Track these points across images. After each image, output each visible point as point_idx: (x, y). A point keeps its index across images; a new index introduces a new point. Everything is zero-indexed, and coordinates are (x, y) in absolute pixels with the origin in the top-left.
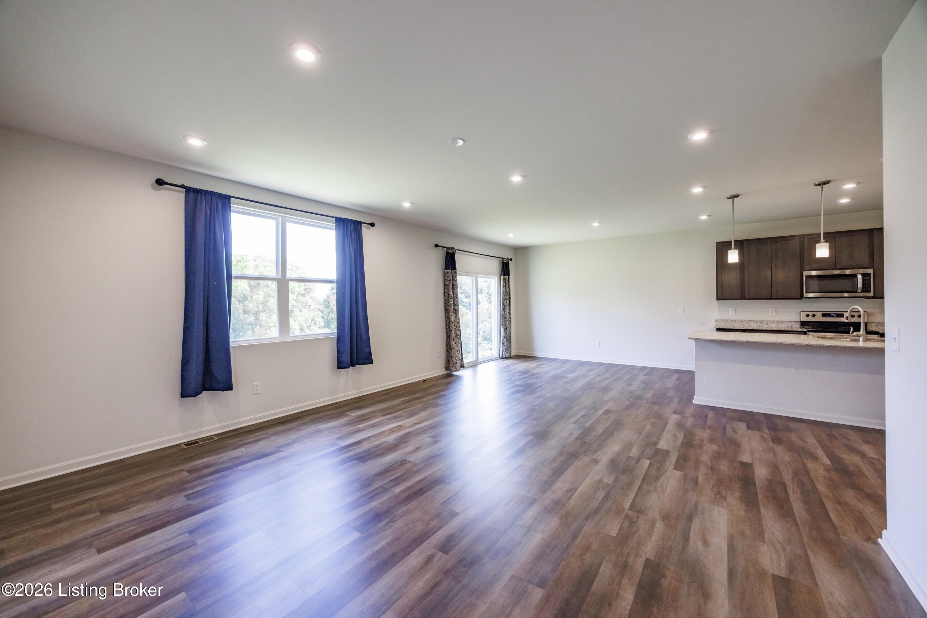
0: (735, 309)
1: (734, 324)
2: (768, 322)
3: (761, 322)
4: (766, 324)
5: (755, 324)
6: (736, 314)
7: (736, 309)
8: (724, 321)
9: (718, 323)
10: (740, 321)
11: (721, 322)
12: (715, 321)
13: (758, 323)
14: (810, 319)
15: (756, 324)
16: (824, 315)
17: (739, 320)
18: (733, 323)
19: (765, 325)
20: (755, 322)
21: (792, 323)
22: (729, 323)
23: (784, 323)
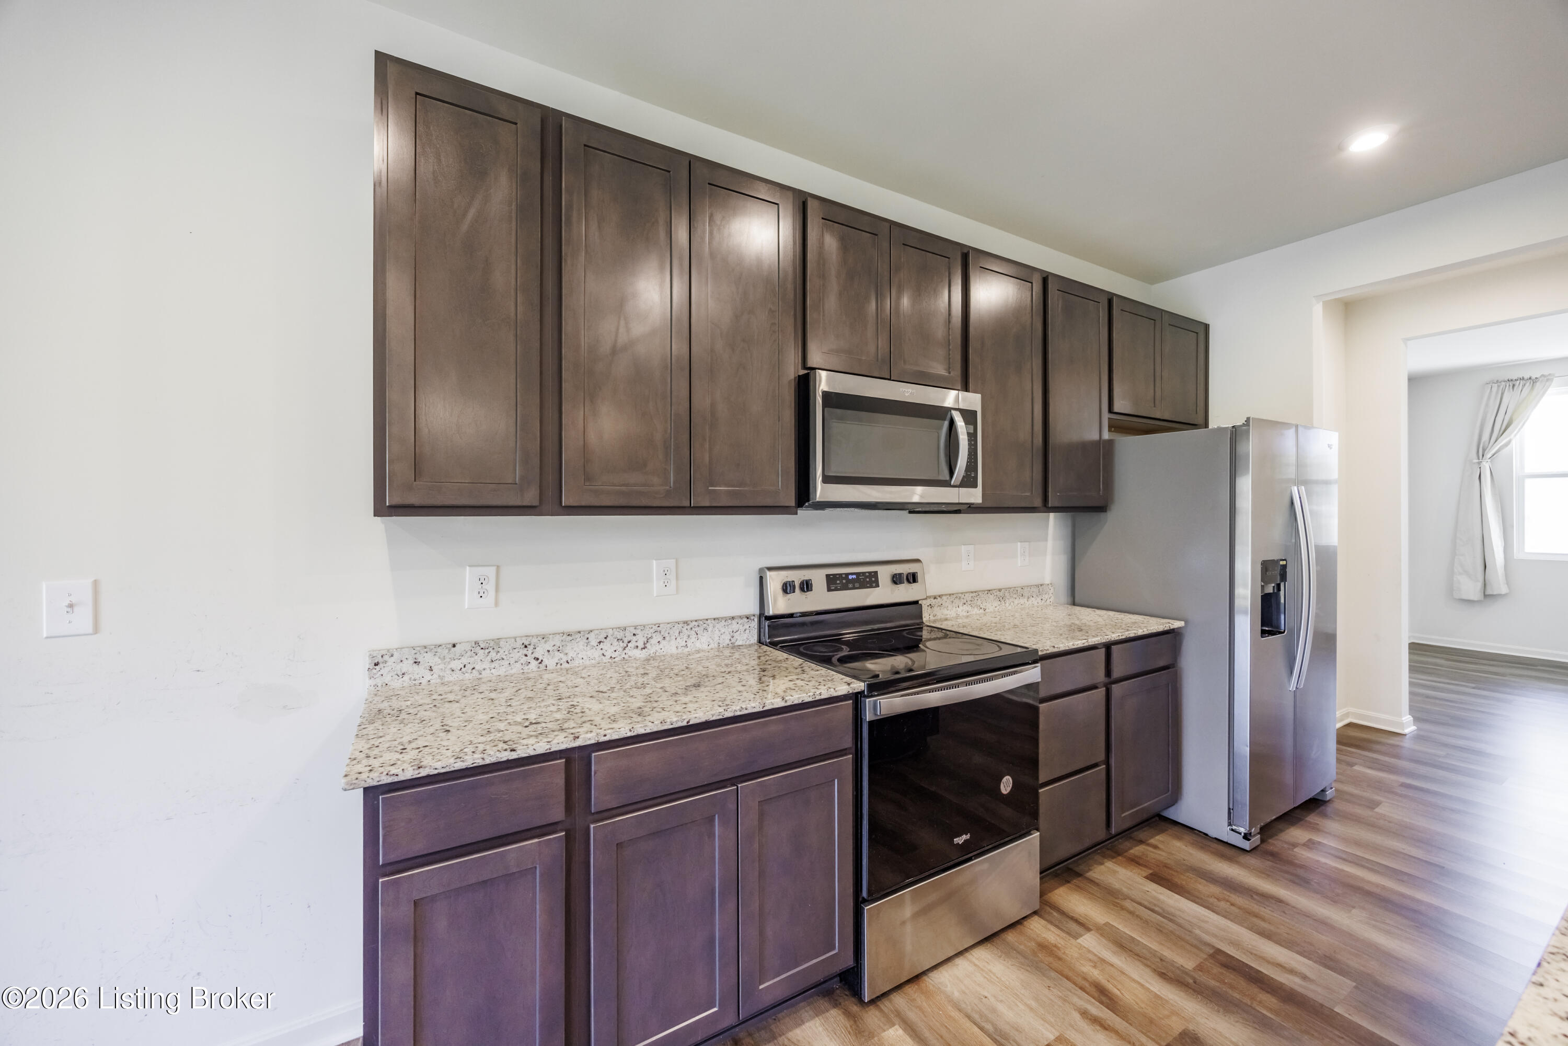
0: (491, 572)
1: (486, 665)
2: (649, 632)
3: (620, 635)
4: (641, 645)
5: (589, 653)
6: (497, 604)
7: (498, 567)
8: (427, 659)
9: (387, 674)
10: (519, 642)
11: (407, 666)
12: (367, 663)
13: (606, 646)
14: (799, 603)
15: (596, 654)
16: (835, 583)
17: (515, 638)
18: (481, 662)
19: (638, 654)
20: (594, 642)
21: (734, 626)
22: (456, 665)
23: (705, 629)
